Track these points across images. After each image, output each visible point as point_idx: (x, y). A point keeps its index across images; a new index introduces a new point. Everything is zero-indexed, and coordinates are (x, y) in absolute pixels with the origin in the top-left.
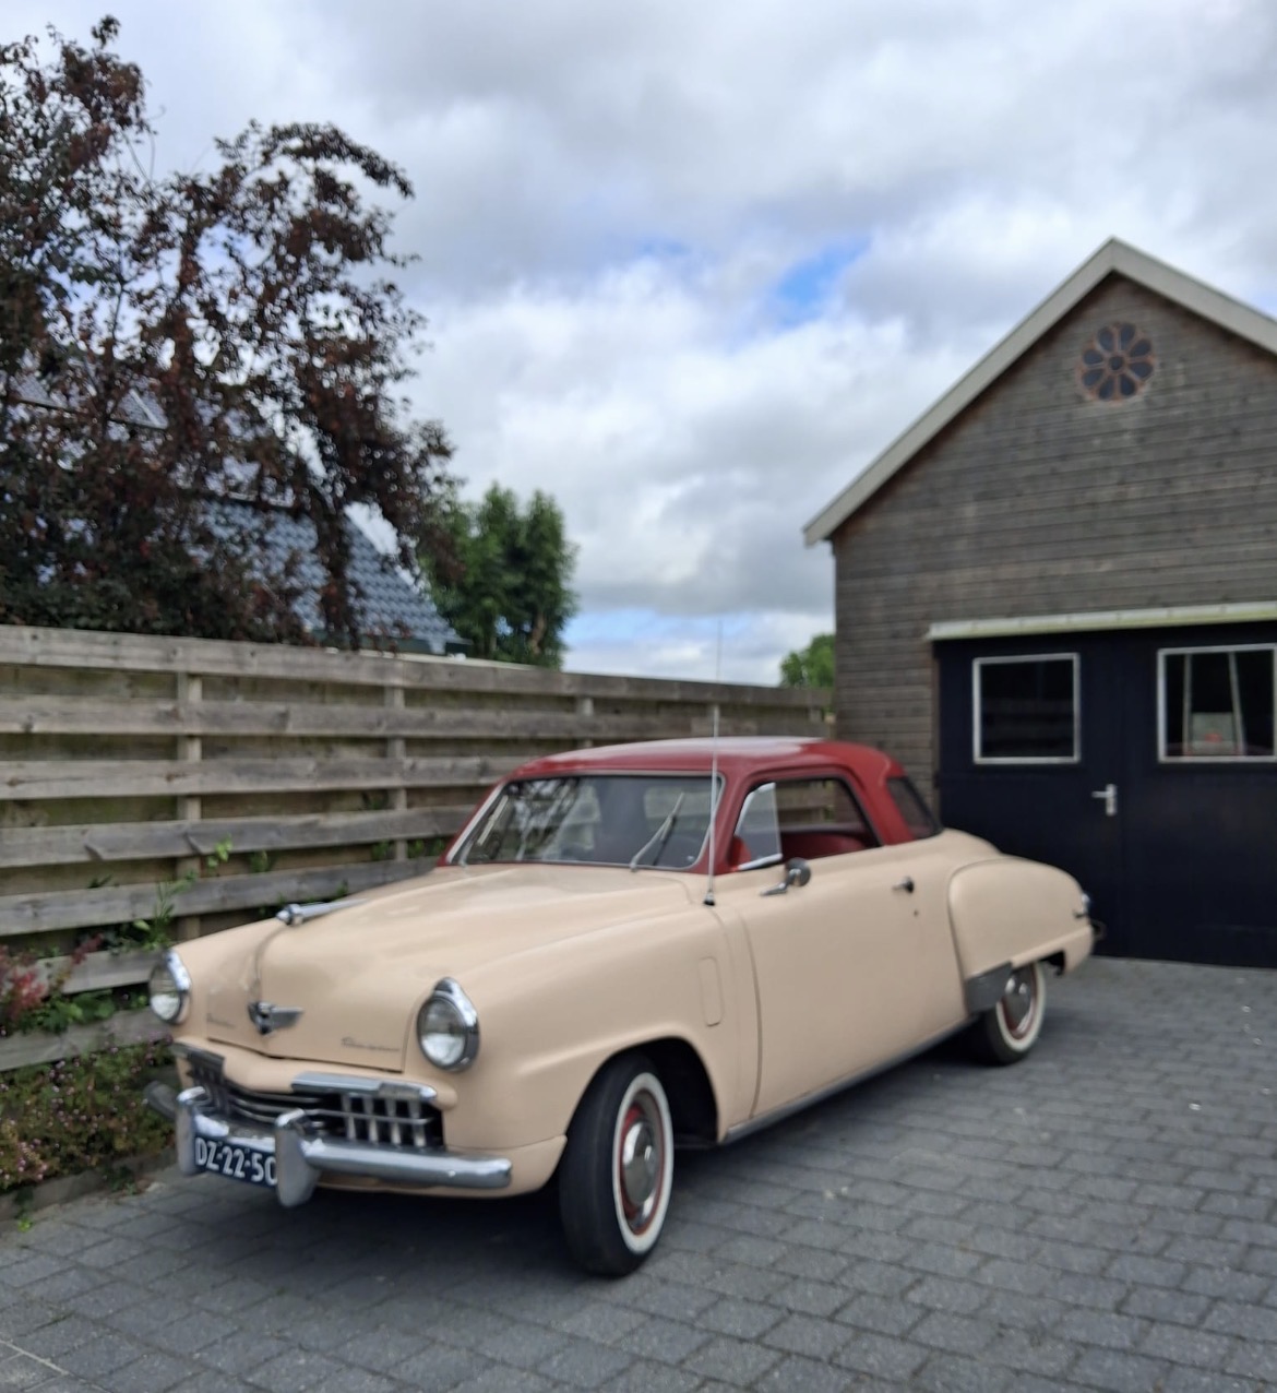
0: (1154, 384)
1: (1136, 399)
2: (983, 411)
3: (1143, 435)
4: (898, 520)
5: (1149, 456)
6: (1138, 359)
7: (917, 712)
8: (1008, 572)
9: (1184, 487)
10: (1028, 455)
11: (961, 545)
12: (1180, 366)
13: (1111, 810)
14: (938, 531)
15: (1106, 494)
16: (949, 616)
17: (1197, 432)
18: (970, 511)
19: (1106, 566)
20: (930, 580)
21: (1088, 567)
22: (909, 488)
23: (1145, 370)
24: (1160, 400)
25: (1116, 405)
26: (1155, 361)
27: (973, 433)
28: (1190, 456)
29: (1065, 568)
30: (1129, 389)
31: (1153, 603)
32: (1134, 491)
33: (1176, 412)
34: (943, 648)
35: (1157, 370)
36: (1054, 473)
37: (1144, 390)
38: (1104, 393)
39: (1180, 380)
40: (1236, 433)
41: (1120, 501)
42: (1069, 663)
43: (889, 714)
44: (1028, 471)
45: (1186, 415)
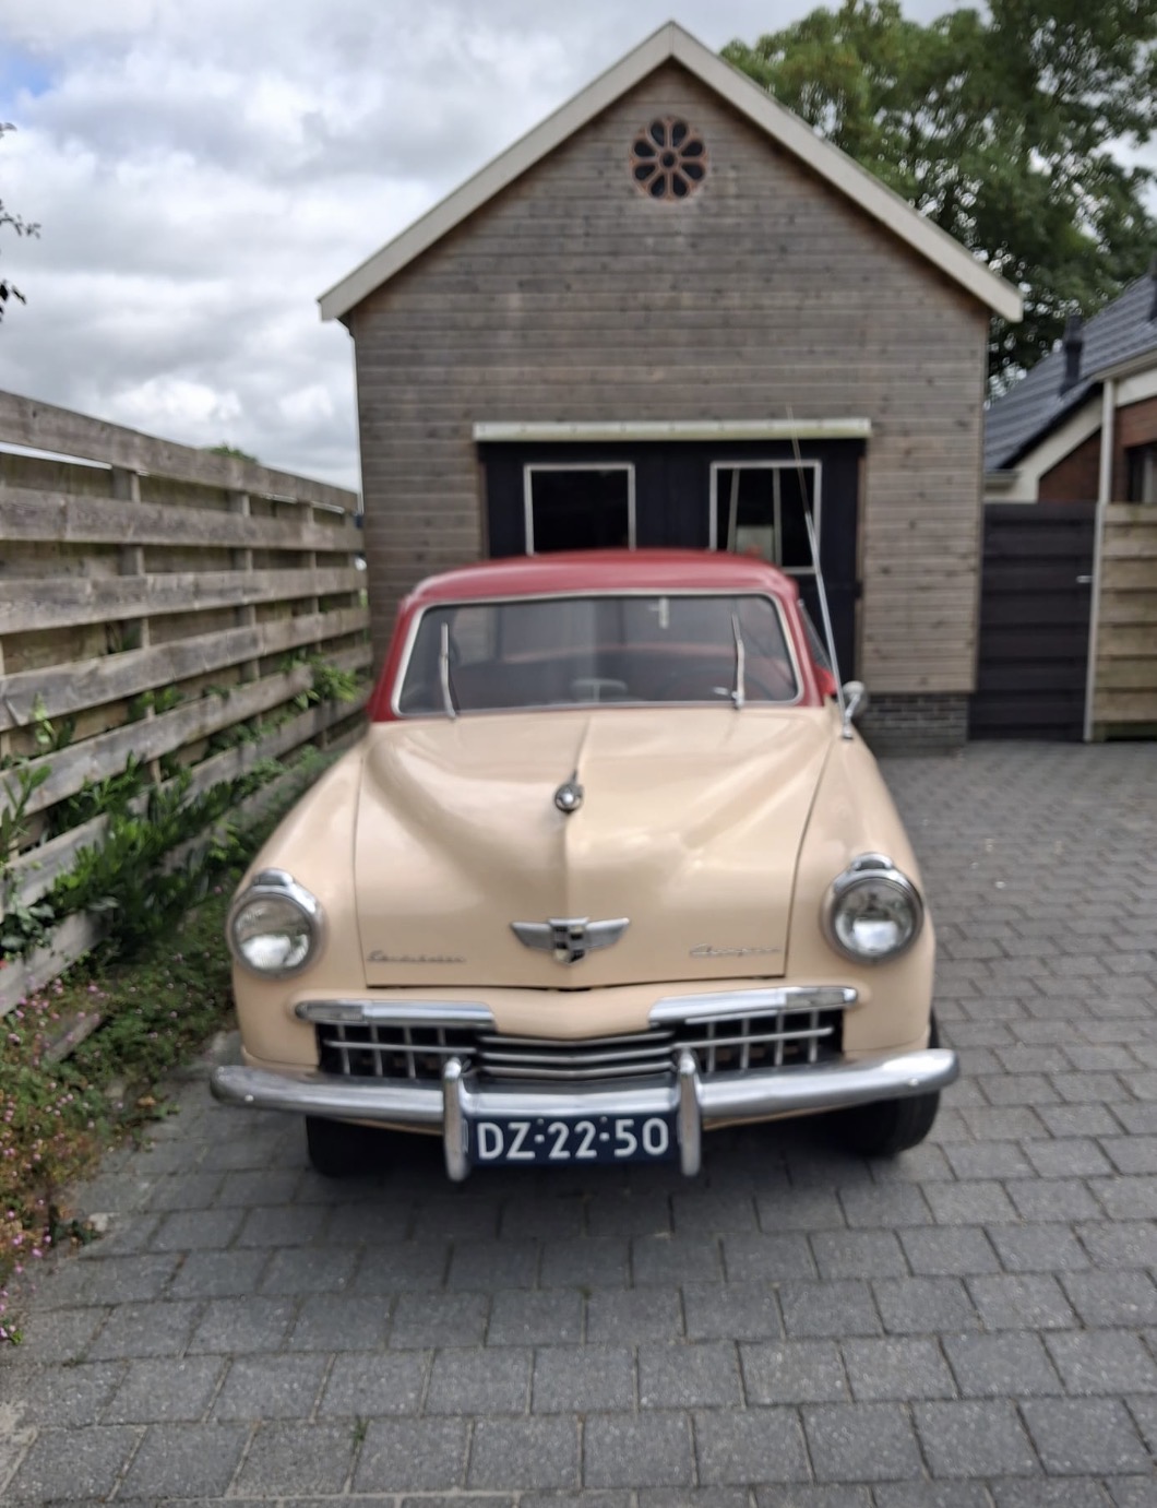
0: (706, 188)
1: (689, 201)
2: (525, 190)
3: (696, 240)
4: (428, 300)
5: (702, 263)
6: (690, 160)
7: (461, 521)
8: (557, 371)
9: (734, 300)
10: (574, 246)
11: (505, 337)
12: (732, 174)
13: (664, 623)
14: (478, 319)
15: (661, 297)
16: (495, 416)
17: (748, 244)
18: (514, 300)
19: (659, 374)
20: (471, 373)
21: (641, 373)
22: (443, 266)
23: (697, 172)
24: (713, 205)
25: (668, 204)
26: (708, 165)
27: (515, 211)
28: (740, 267)
29: (617, 372)
30: (681, 190)
31: (704, 415)
32: (687, 298)
33: (729, 221)
34: (490, 452)
35: (709, 174)
36: (604, 268)
37: (697, 193)
38: (657, 189)
39: (732, 189)
40: (783, 250)
41: (674, 306)
42: (624, 474)
43: (428, 523)
44: (576, 263)
45: (738, 225)
